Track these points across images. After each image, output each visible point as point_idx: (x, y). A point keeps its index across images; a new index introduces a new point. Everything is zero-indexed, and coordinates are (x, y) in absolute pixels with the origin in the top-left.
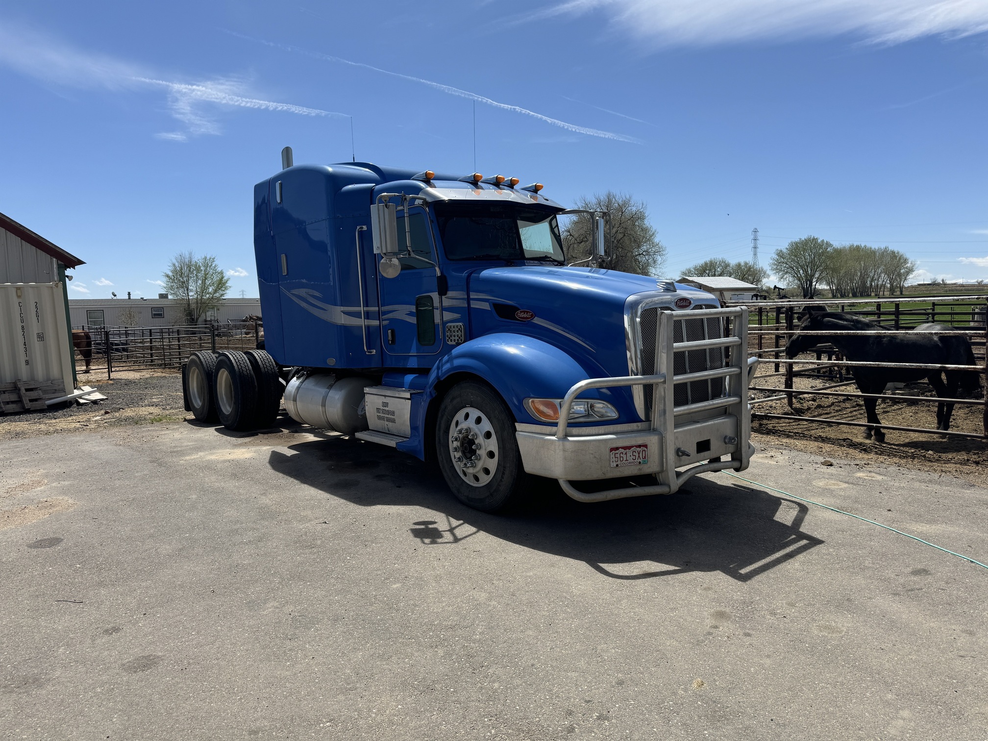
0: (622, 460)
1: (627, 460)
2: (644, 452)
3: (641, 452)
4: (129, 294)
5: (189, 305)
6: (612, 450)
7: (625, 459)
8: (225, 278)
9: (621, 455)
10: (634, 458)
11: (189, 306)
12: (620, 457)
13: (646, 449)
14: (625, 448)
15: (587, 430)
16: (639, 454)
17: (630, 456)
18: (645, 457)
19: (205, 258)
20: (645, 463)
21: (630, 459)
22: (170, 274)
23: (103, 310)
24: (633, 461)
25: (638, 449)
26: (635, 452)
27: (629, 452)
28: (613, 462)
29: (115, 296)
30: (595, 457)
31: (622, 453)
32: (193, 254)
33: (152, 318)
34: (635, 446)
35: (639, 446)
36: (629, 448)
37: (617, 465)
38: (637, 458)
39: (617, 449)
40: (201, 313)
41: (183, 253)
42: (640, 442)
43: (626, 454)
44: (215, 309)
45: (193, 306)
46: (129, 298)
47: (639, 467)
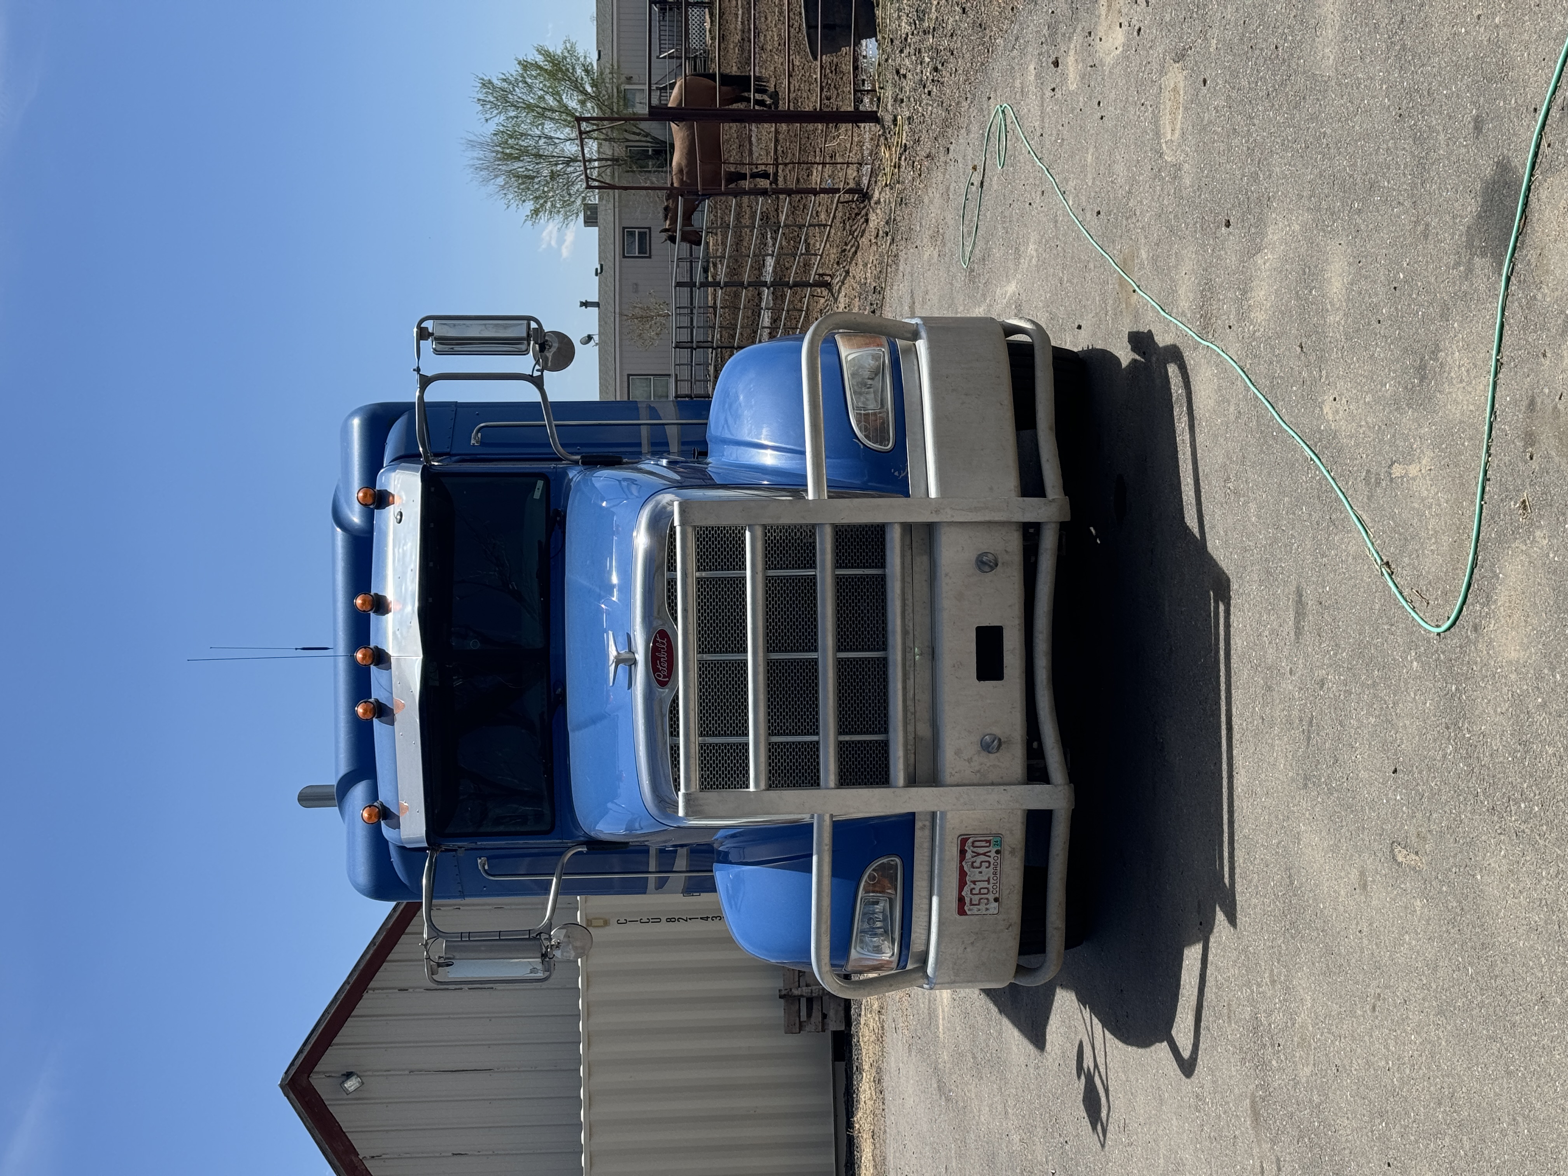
0: (985, 891)
1: (988, 881)
2: (977, 844)
3: (975, 850)
4: (585, 304)
5: (615, 160)
6: (962, 912)
7: (985, 884)
8: (540, 59)
9: (976, 891)
10: (985, 865)
11: (617, 160)
12: (980, 893)
13: (970, 840)
14: (962, 884)
15: (918, 930)
16: (979, 854)
17: (980, 872)
18: (987, 841)
19: (483, 102)
20: (999, 843)
21: (988, 872)
22: (530, 205)
23: (629, 375)
24: (992, 866)
25: (969, 855)
26: (973, 863)
27: (973, 874)
28: (987, 909)
29: (590, 338)
30: (972, 943)
31: (971, 890)
32: (474, 138)
33: (650, 257)
34: (961, 862)
35: (963, 852)
36: (963, 874)
37: (996, 900)
38: (987, 859)
39: (961, 900)
40: (638, 131)
41: (471, 162)
42: (955, 851)
43: (974, 882)
44: (628, 87)
45: (619, 151)
46: (597, 305)
47: (1007, 854)
